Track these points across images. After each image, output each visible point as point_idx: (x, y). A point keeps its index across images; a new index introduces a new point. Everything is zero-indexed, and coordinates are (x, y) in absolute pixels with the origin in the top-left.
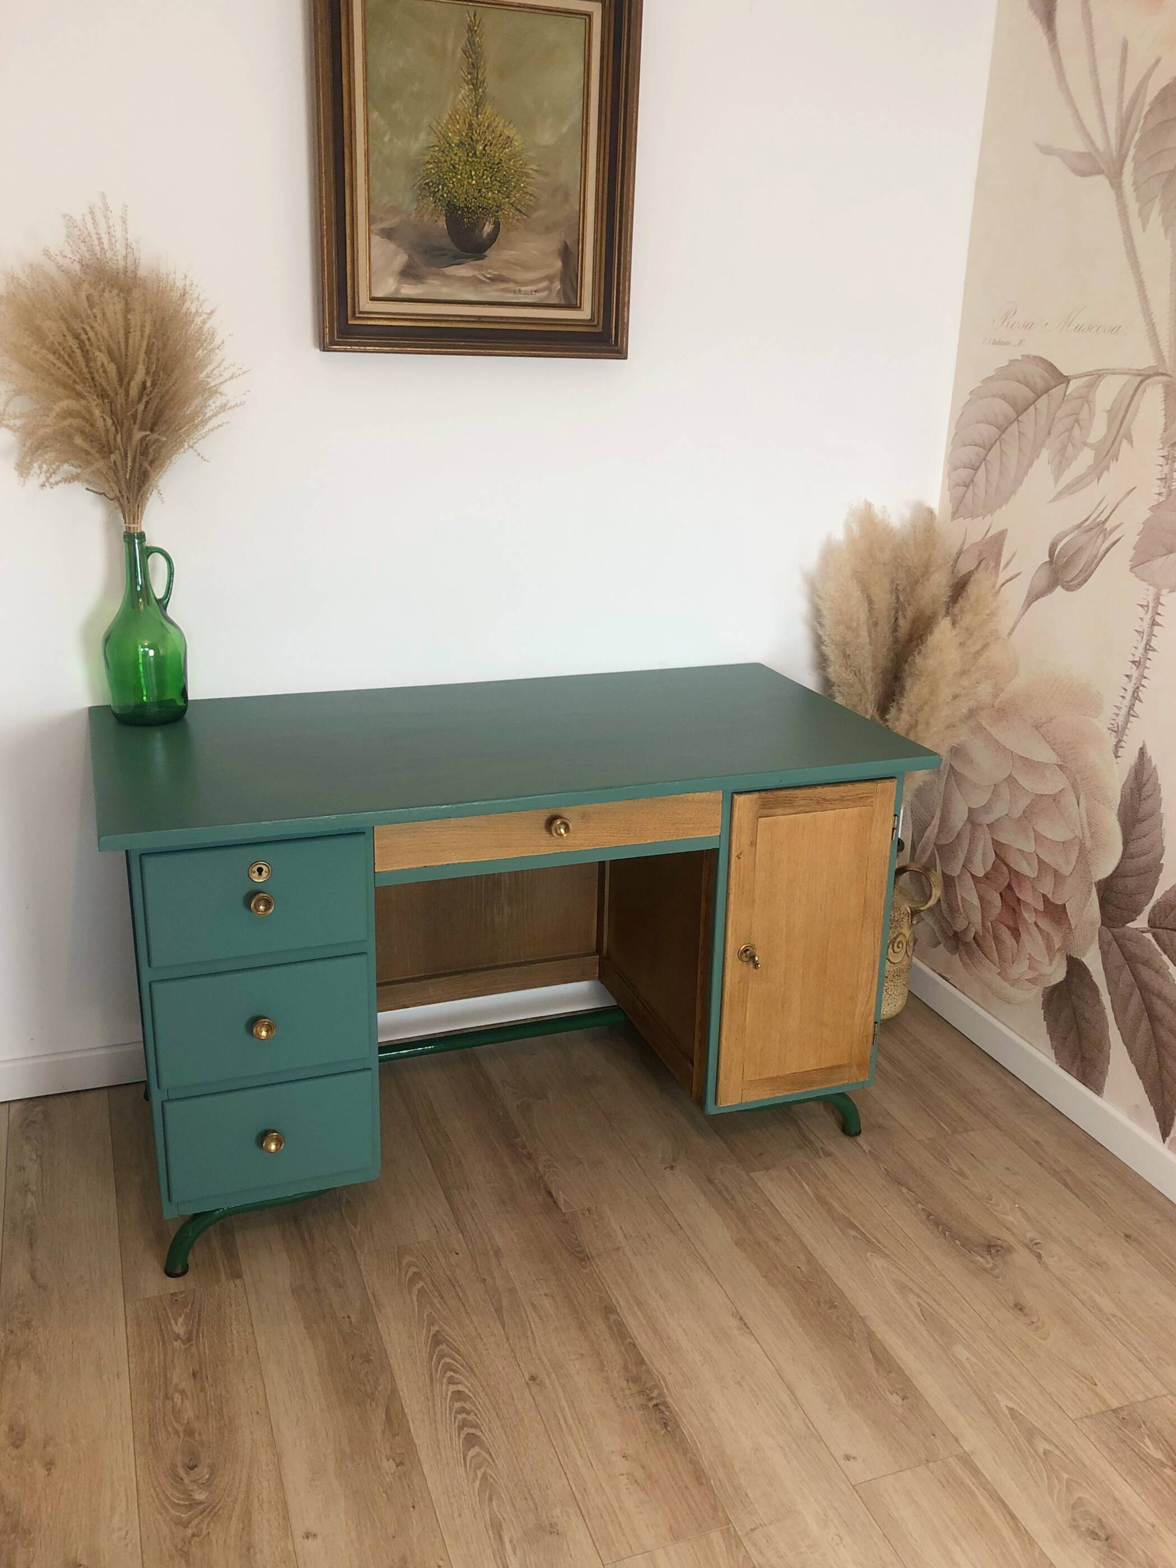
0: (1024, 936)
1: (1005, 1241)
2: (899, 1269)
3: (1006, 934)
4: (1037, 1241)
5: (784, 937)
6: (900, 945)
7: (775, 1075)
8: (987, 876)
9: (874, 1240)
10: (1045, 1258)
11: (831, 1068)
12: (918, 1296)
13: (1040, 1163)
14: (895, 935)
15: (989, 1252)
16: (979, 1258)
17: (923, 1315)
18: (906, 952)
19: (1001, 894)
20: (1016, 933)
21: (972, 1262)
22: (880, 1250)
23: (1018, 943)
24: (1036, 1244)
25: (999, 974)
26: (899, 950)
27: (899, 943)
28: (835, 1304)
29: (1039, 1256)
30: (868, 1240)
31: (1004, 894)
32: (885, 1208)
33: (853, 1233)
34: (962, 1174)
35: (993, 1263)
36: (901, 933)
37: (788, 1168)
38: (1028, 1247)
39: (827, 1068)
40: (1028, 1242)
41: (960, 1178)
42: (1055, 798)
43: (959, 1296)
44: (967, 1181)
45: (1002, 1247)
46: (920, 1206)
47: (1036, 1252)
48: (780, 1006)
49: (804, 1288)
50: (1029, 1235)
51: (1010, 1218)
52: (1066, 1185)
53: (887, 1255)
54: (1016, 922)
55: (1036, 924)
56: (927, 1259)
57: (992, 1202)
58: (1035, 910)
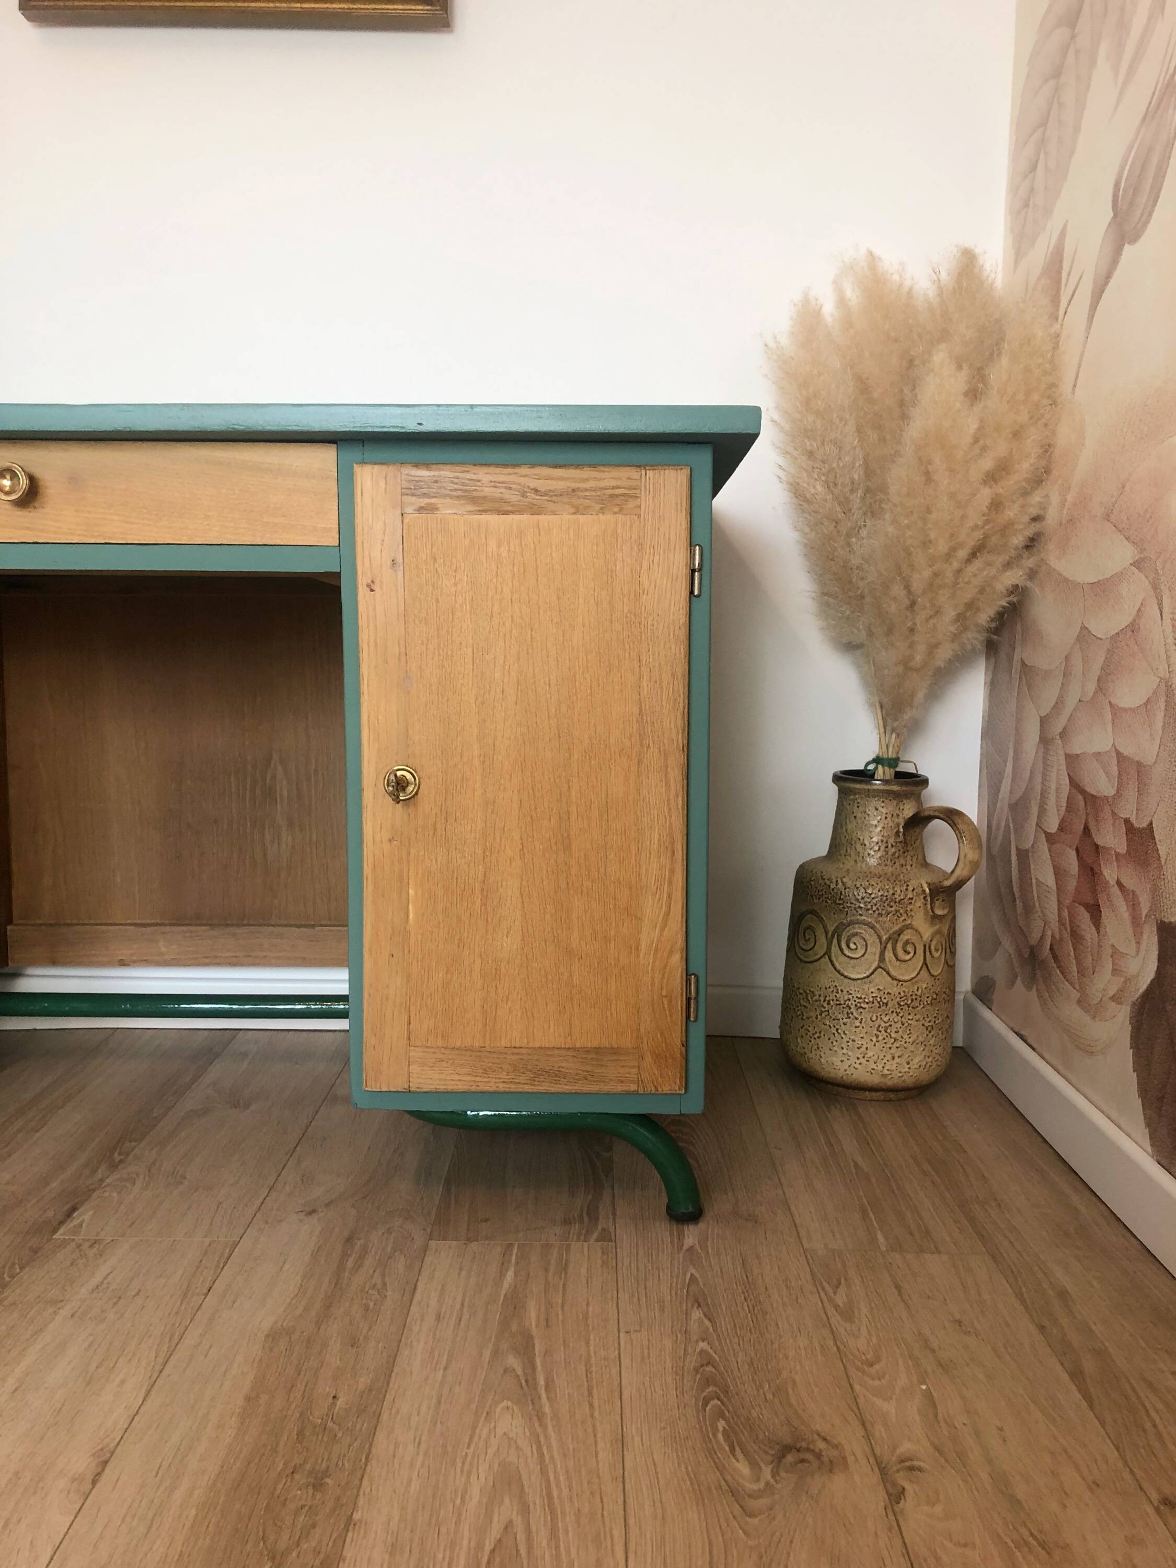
0: (1105, 912)
1: (836, 1446)
2: (539, 1447)
3: (1084, 917)
4: (916, 1463)
5: (476, 762)
6: (910, 948)
7: (477, 1044)
8: (1061, 828)
9: (542, 1382)
10: (908, 1504)
11: (597, 1050)
12: (525, 1510)
13: (1042, 1328)
14: (896, 928)
15: (780, 1457)
16: (743, 1467)
17: (493, 1551)
18: (925, 963)
19: (1077, 850)
20: (1095, 911)
21: (720, 1468)
22: (535, 1400)
23: (1098, 933)
24: (912, 1469)
25: (1079, 1002)
26: (908, 957)
27: (907, 942)
28: (328, 1480)
29: (896, 1496)
30: (531, 1381)
31: (1080, 850)
32: (622, 1335)
33: (513, 1361)
34: (848, 1314)
35: (767, 1484)
36: (909, 927)
37: (510, 1246)
38: (883, 1471)
39: (587, 1051)
40: (894, 1459)
41: (836, 1319)
42: (1133, 628)
43: (618, 1533)
44: (848, 1325)
45: (818, 1456)
46: (703, 1345)
47: (894, 1484)
48: (478, 902)
49: (300, 1434)
50: (906, 1447)
51: (889, 1408)
52: (1077, 1375)
53: (540, 1416)
54: (1094, 892)
55: (1119, 883)
56: (621, 1442)
57: (873, 1370)
58: (1117, 854)
